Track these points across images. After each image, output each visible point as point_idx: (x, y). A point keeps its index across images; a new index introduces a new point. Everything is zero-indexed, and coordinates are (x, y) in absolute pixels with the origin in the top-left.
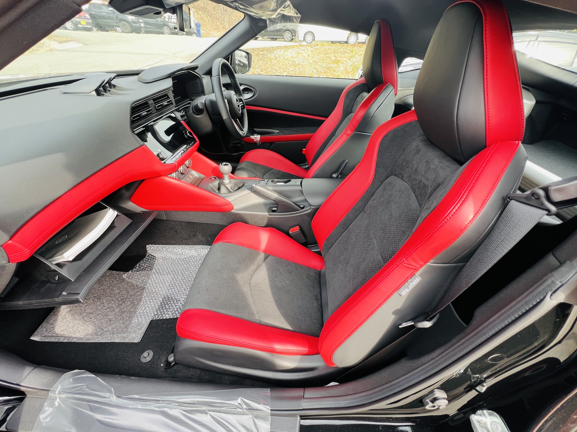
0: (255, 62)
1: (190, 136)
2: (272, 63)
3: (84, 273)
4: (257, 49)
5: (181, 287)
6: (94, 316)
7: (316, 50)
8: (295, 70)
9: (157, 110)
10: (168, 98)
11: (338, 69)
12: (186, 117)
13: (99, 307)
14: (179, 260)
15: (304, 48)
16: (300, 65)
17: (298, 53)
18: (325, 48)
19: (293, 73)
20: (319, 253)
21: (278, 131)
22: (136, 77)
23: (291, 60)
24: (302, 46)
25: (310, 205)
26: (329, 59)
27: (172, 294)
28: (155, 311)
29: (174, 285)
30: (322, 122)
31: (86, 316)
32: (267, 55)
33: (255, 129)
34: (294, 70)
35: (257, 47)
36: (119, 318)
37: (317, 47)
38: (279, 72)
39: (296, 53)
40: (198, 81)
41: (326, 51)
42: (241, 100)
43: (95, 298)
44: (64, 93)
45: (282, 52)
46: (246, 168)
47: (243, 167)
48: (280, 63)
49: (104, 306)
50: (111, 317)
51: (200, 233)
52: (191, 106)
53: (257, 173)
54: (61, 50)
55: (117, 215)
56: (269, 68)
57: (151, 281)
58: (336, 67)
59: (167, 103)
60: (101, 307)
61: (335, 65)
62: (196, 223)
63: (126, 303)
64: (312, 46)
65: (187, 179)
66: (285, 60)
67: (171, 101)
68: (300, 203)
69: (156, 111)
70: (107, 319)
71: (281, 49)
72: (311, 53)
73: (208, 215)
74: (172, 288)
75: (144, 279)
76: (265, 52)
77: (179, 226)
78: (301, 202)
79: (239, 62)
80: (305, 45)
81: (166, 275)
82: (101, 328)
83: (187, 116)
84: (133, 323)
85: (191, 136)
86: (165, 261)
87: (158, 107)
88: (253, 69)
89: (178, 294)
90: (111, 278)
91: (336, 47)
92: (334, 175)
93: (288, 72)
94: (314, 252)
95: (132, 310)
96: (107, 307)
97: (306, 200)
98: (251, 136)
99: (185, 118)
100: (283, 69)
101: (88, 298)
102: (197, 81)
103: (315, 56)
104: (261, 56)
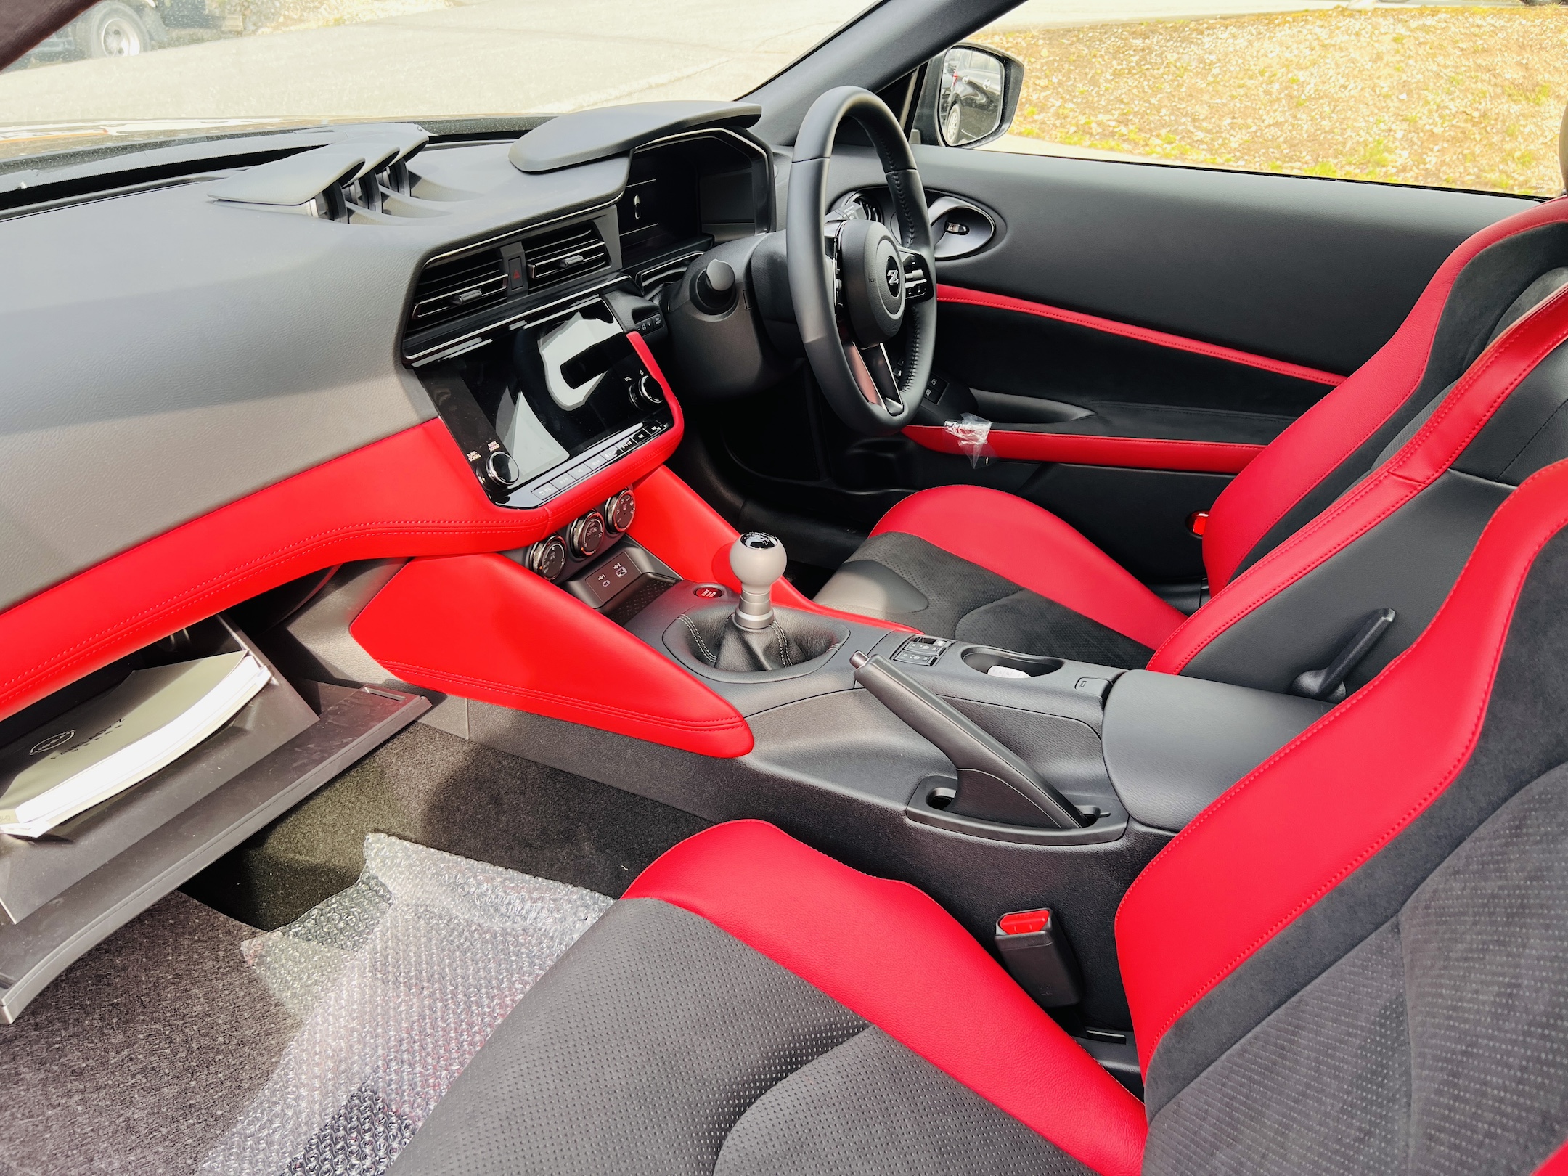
0: (1101, 81)
1: (649, 397)
2: (1184, 89)
3: (61, 900)
4: (1124, 25)
5: (443, 1063)
6: (82, 1087)
7: (1420, 34)
8: (1290, 120)
9: (532, 283)
10: (596, 235)
11: (1530, 128)
12: (657, 318)
13: (113, 1054)
14: (476, 936)
15: (1356, 25)
16: (1326, 100)
17: (1325, 47)
18: (1473, 26)
19: (1279, 133)
20: (1133, 1084)
21: (1082, 413)
22: (502, 149)
23: (1279, 75)
24: (1352, 16)
25: (1129, 817)
26: (1486, 76)
27: (393, 1086)
28: (301, 1148)
29: (416, 1046)
30: (1315, 393)
31: (56, 1079)
32: (1162, 53)
33: (977, 393)
34: (1286, 121)
35: (1124, 17)
36: (164, 1131)
37: (1430, 21)
38: (1210, 127)
39: (1315, 43)
40: (754, 169)
41: (1474, 39)
42: (919, 262)
43: (114, 1012)
44: (220, 200)
45: (1241, 42)
46: (889, 566)
47: (878, 560)
48: (1220, 88)
49: (131, 1059)
50: (136, 1116)
51: (589, 830)
52: (690, 273)
53: (934, 599)
54: (371, 23)
55: (268, 686)
56: (1164, 111)
57: (337, 999)
58: (1524, 115)
59: (581, 258)
60: (119, 1057)
61: (1515, 108)
62: (585, 781)
63: (213, 1069)
64: (1405, 17)
65: (601, 578)
66: (1250, 78)
67: (602, 248)
68: (1081, 790)
69: (525, 287)
70: (121, 1119)
71: (1241, 26)
72: (1395, 46)
73: (641, 758)
74: (406, 1056)
75: (316, 983)
76: (1155, 40)
77: (513, 778)
78: (1086, 790)
79: (970, 90)
80: (1366, 13)
81: (402, 987)
82: (86, 1152)
83: (665, 315)
84: (203, 1169)
85: (656, 401)
86: (422, 922)
87: (539, 270)
88: (1087, 111)
89: (418, 1093)
90: (199, 941)
91: (1537, 22)
92: (1311, 682)
93: (1254, 129)
94: (1114, 1072)
95: (219, 1113)
96: (140, 1066)
97: (1106, 785)
98: (948, 423)
99: (653, 322)
100: (1234, 118)
101: (88, 1002)
102: (749, 170)
103: (1411, 62)
104: (1135, 59)
